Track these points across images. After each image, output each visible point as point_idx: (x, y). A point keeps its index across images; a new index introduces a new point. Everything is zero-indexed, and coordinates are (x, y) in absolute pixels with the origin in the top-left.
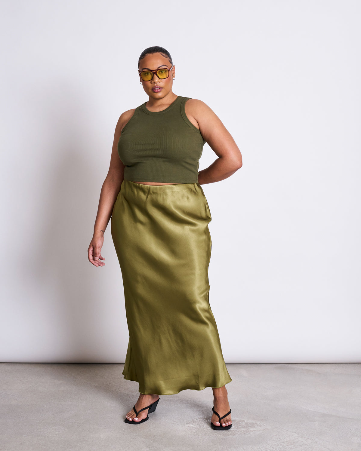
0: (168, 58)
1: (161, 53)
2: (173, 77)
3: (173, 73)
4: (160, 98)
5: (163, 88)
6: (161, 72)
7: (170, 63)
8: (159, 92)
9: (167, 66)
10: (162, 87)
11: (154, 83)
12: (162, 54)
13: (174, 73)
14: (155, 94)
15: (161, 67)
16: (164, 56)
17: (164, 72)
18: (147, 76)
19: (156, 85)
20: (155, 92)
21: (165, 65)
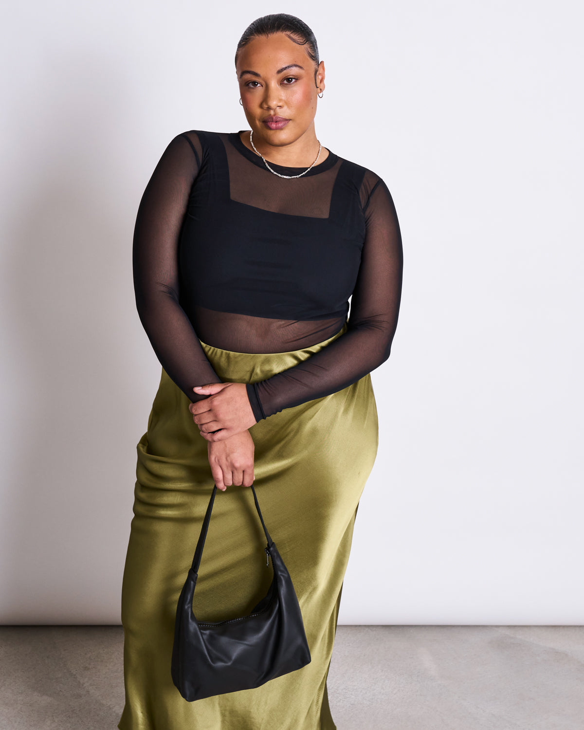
0: (306, 46)
1: (288, 33)
2: (319, 90)
3: (318, 81)
4: (283, 145)
5: (290, 120)
6: (285, 82)
7: (309, 58)
8: (281, 129)
9: (300, 67)
10: (287, 118)
11: (269, 108)
12: (292, 35)
13: (322, 81)
14: (271, 132)
15: (285, 68)
16: (294, 41)
17: (294, 80)
18: (252, 90)
19: (272, 112)
20: (270, 129)
21: (296, 66)
